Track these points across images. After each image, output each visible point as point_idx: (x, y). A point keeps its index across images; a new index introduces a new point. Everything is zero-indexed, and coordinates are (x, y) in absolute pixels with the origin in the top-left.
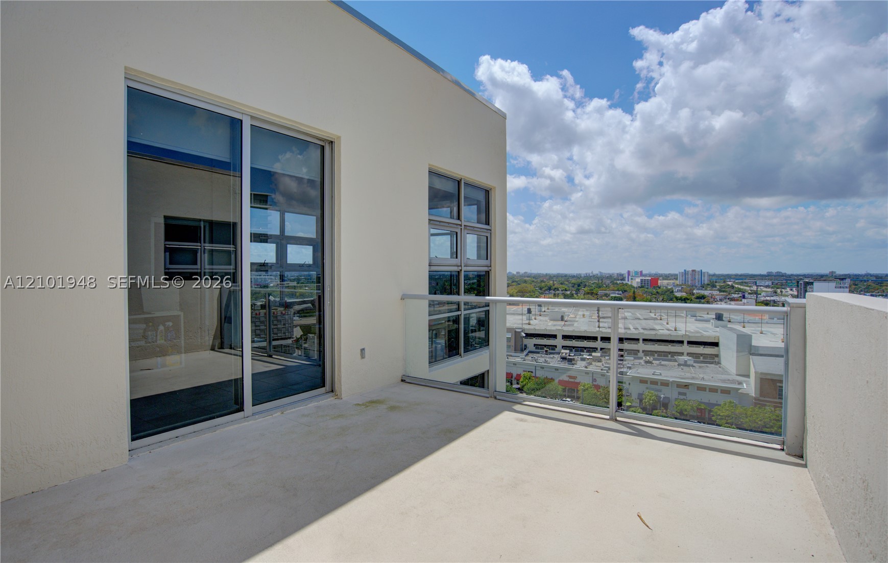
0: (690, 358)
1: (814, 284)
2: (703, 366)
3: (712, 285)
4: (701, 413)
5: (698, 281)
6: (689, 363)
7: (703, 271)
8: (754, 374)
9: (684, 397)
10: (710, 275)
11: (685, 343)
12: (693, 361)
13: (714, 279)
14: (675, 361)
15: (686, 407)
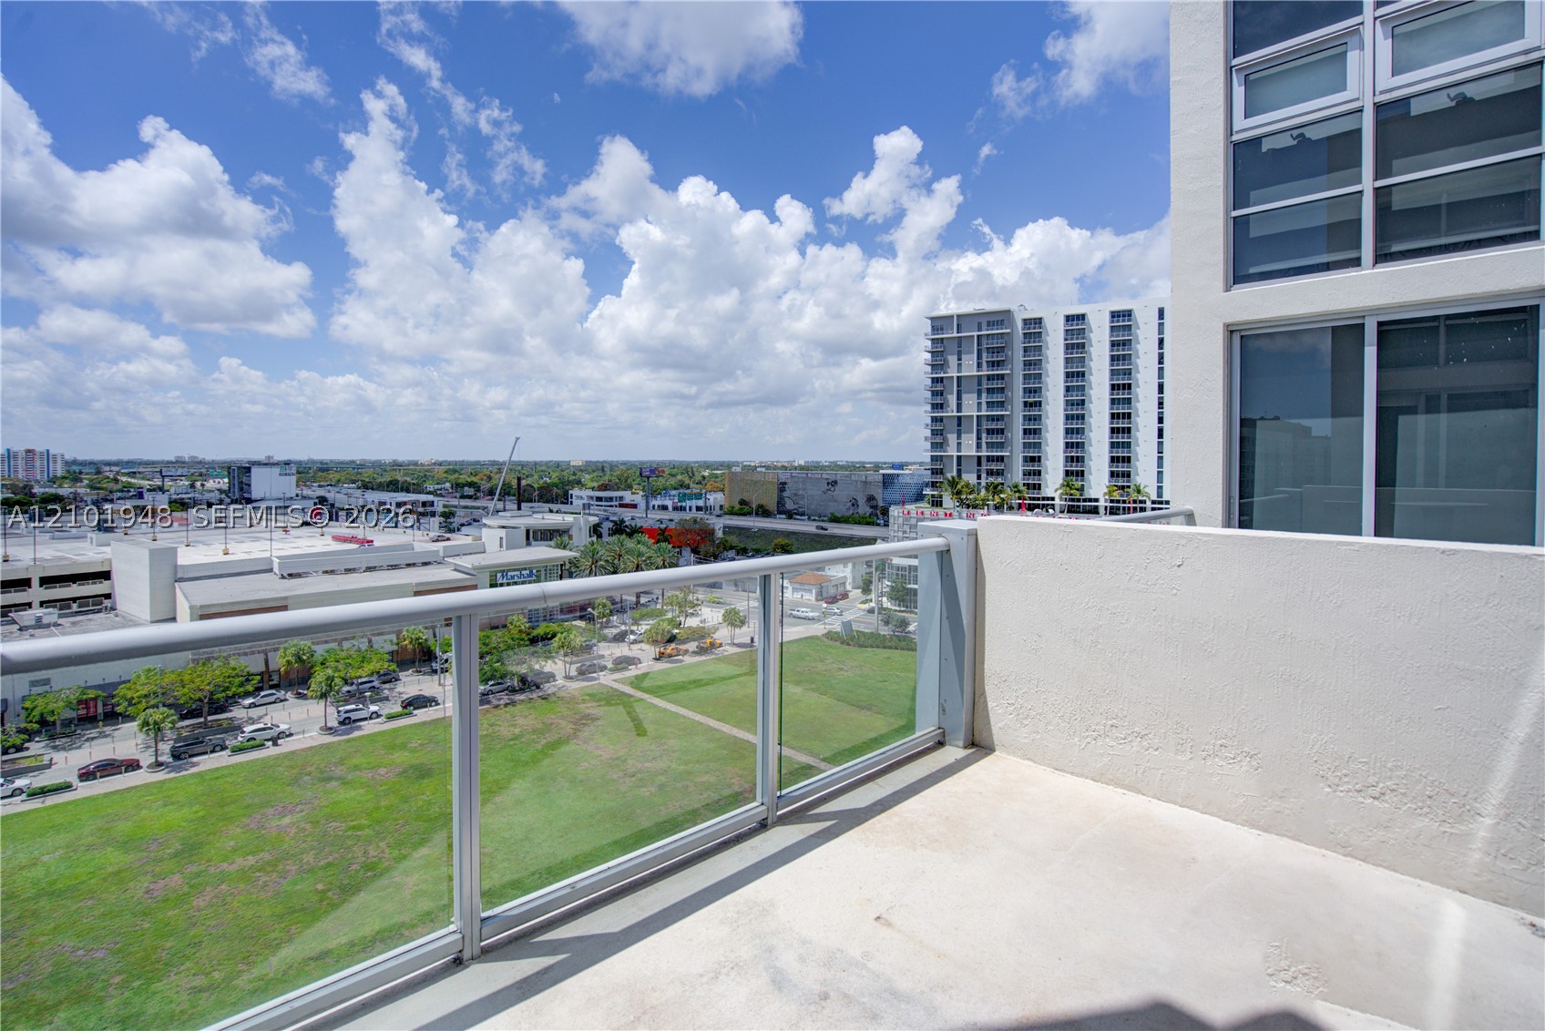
0: (51, 610)
1: (252, 470)
2: (79, 621)
3: (75, 478)
4: (88, 708)
5: (42, 472)
6: (45, 621)
7: (51, 452)
8: (189, 611)
9: (47, 688)
10: (67, 463)
11: (35, 583)
12: (56, 616)
13: (76, 468)
14: (14, 622)
15: (51, 707)
